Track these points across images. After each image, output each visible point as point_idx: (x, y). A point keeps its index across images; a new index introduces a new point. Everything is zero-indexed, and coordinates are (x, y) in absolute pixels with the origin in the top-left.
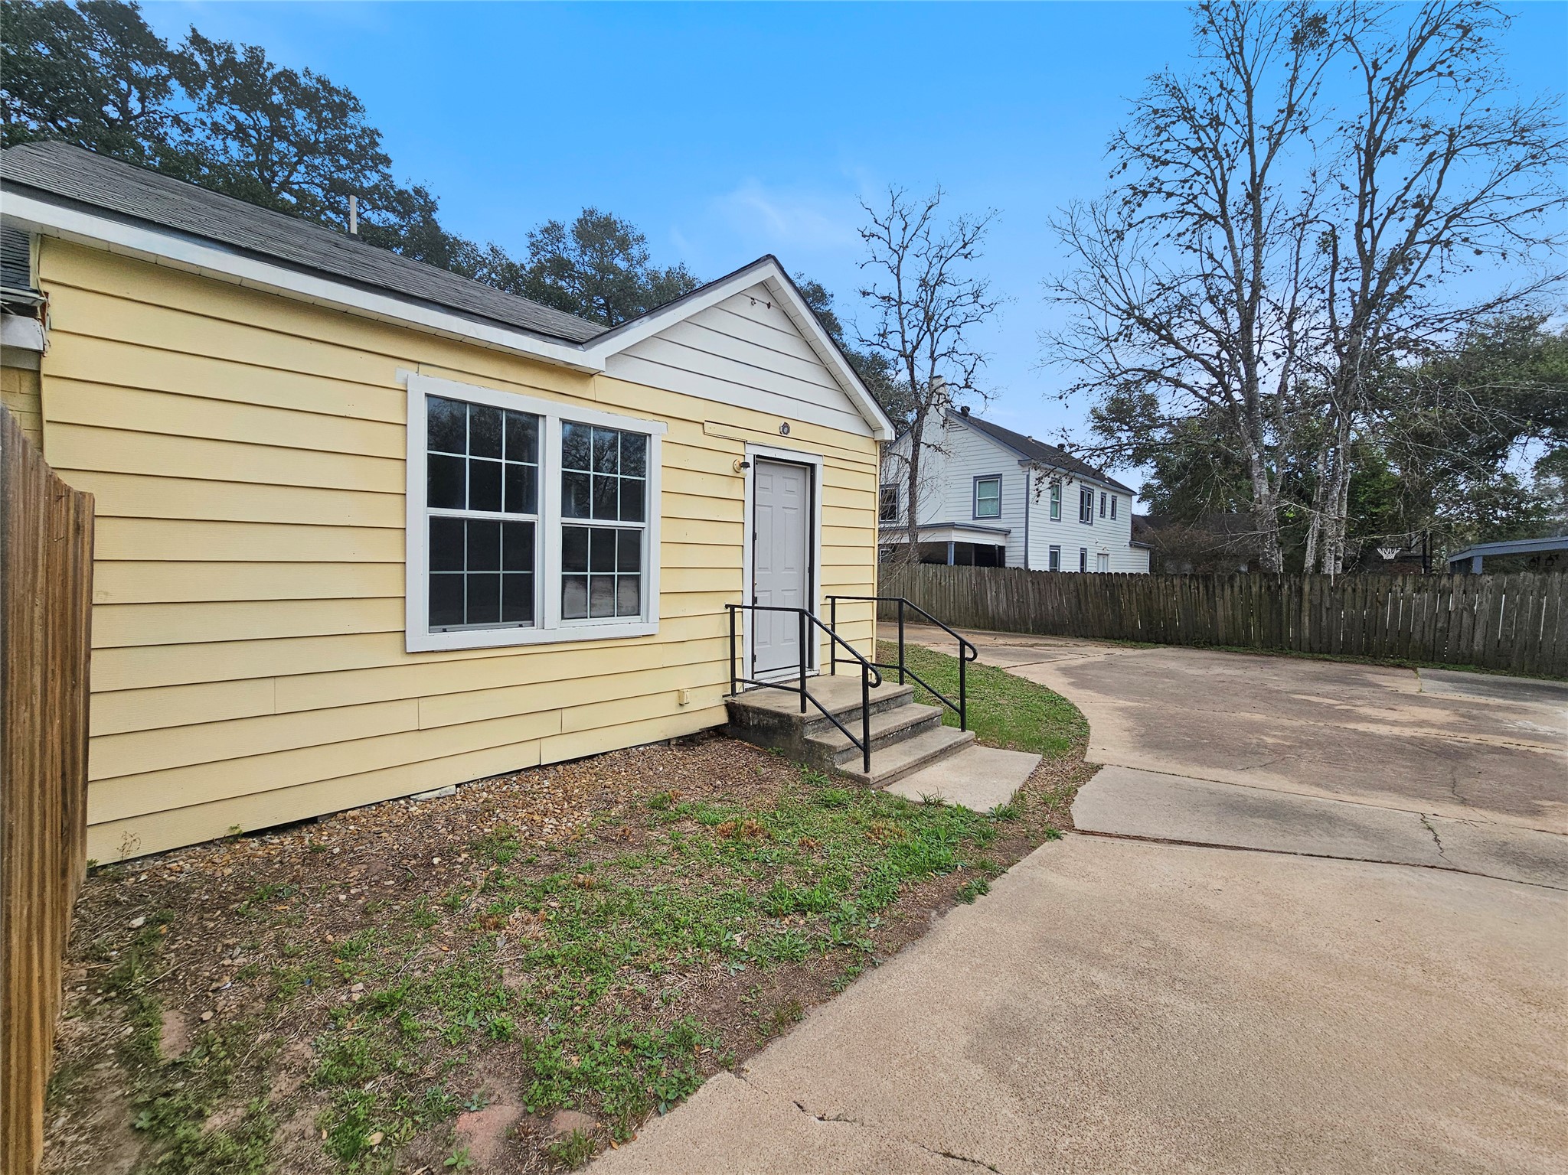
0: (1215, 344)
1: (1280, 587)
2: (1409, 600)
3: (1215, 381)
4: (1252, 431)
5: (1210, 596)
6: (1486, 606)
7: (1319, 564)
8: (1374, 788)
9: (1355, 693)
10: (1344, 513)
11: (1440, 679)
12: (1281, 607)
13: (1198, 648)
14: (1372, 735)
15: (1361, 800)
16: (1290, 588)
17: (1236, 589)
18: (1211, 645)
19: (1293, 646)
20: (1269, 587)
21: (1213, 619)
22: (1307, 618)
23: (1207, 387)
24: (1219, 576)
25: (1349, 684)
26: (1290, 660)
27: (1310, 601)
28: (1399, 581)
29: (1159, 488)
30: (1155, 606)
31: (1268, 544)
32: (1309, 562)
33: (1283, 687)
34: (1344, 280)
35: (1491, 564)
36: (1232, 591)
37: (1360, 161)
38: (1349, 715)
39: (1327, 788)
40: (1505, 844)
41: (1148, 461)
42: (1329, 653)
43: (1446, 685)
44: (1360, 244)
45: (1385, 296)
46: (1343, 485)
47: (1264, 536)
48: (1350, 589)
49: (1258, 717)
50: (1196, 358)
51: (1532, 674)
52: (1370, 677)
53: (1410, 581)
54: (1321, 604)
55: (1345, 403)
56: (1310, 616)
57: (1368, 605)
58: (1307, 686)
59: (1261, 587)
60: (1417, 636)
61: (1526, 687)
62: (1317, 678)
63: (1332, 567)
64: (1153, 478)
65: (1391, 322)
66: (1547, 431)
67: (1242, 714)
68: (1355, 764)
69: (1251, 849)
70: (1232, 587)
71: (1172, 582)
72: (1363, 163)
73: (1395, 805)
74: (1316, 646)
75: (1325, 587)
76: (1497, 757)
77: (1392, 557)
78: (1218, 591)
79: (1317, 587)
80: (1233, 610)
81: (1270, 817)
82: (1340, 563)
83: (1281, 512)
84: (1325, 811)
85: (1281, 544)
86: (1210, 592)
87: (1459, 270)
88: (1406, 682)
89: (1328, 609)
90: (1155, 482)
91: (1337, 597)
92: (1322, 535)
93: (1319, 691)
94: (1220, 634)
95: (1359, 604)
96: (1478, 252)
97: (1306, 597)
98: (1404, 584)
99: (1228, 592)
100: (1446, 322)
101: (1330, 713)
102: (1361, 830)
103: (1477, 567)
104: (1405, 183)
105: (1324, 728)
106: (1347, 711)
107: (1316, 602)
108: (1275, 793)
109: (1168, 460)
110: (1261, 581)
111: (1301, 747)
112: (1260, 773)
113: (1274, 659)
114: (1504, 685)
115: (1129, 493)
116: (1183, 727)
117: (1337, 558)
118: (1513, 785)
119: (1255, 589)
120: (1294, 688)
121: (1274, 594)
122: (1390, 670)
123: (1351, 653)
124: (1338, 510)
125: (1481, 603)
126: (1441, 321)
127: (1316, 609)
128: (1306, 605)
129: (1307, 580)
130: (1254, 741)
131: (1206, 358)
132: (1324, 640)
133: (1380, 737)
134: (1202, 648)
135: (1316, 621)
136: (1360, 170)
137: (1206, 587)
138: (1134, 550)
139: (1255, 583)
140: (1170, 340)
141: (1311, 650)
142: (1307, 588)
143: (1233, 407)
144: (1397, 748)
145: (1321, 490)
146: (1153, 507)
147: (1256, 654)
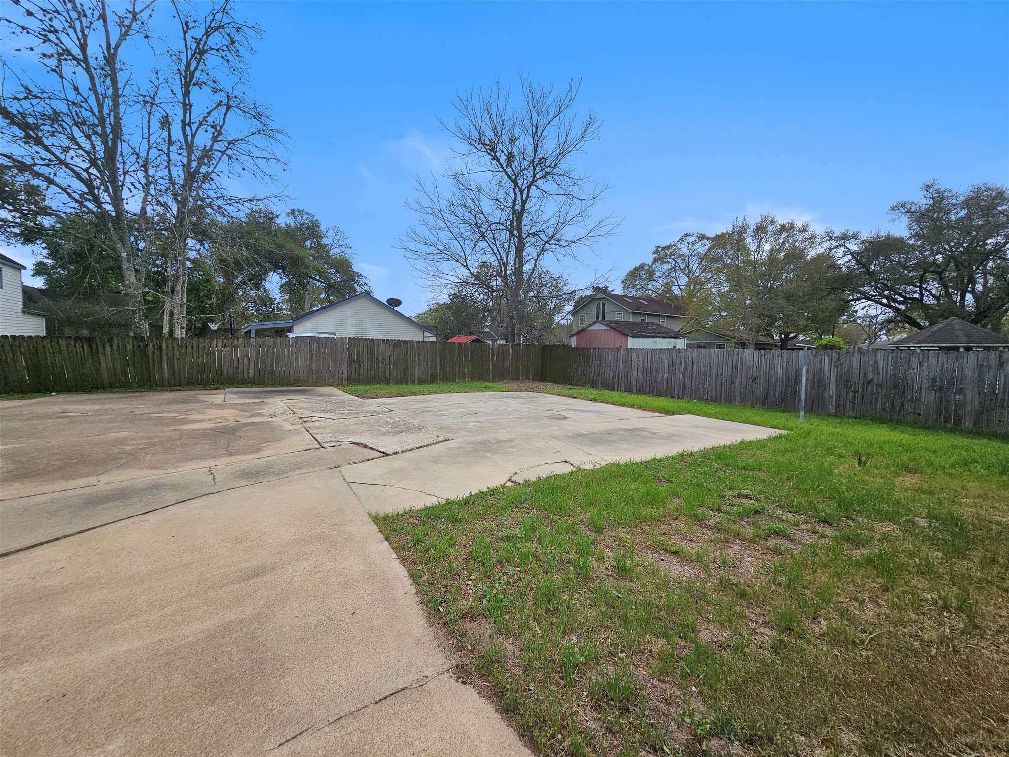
0: (87, 161)
1: (147, 346)
2: (220, 352)
3: (86, 190)
4: (121, 236)
5: (94, 353)
6: (254, 354)
7: (171, 332)
8: (188, 460)
9: (189, 408)
10: (185, 300)
11: (235, 393)
12: (148, 359)
13: (86, 392)
14: (193, 430)
15: (179, 469)
16: (153, 346)
17: (115, 348)
18: (98, 389)
19: (158, 383)
20: (139, 346)
21: (98, 370)
22: (165, 365)
23: (80, 192)
24: (100, 338)
25: (188, 403)
26: (156, 393)
27: (167, 354)
28: (215, 342)
29: (53, 267)
30: (42, 362)
31: (137, 316)
32: (166, 329)
33: (147, 410)
34: (179, 154)
35: (260, 333)
36: (112, 349)
37: (181, 81)
38: (184, 422)
39: (161, 468)
40: (244, 469)
41: (39, 242)
42: (180, 386)
43: (236, 396)
44: (185, 136)
45: (199, 173)
46: (184, 283)
47: (134, 312)
48: (190, 346)
49: (123, 434)
50: (67, 165)
51: (273, 386)
52: (201, 397)
53: (220, 342)
54: (174, 357)
55: (182, 232)
56: (167, 364)
57: (200, 355)
58: (162, 408)
59: (133, 346)
60: (225, 372)
61: (269, 392)
62: (171, 402)
63: (179, 333)
64: (47, 258)
65: (205, 191)
66: (280, 271)
67: (111, 434)
68: (180, 449)
69: (97, 527)
70: (111, 346)
71: (58, 343)
72: (183, 83)
73: (197, 466)
74: (172, 383)
75: (175, 345)
76: (249, 428)
77: (216, 328)
78: (100, 349)
79: (170, 346)
80: (113, 362)
81: (118, 499)
82: (184, 331)
83: (145, 294)
84: (156, 483)
85: (147, 317)
86: (94, 350)
87: (237, 175)
88: (218, 397)
89: (178, 359)
90: (49, 261)
91: (183, 351)
92: (172, 314)
93: (169, 410)
94: (105, 382)
95: (195, 355)
96: (244, 169)
97: (164, 352)
98: (218, 343)
99: (108, 349)
100: (232, 201)
101: (174, 422)
102: (175, 487)
103: (253, 334)
104: (208, 111)
105: (167, 431)
106: (183, 419)
107: (170, 355)
108: (124, 482)
109: (60, 245)
110: (133, 341)
111: (149, 448)
112: (116, 472)
113: (146, 393)
114: (260, 392)
115: (19, 267)
116: (56, 454)
117: (182, 328)
118: (253, 440)
119: (129, 347)
120: (154, 410)
121: (143, 351)
122: (213, 392)
123: (192, 384)
124: (181, 297)
125: (252, 353)
126: (230, 200)
127: (171, 359)
128: (164, 357)
129: (164, 341)
130: (116, 451)
131: (77, 169)
132: (177, 378)
133: (198, 430)
134: (90, 392)
135: (171, 366)
136: (182, 88)
137: (90, 346)
138: (27, 316)
139: (128, 343)
140: (39, 142)
141: (170, 386)
142: (164, 346)
143: (104, 214)
144: (205, 434)
145: (170, 284)
146: (49, 281)
147: (132, 392)
